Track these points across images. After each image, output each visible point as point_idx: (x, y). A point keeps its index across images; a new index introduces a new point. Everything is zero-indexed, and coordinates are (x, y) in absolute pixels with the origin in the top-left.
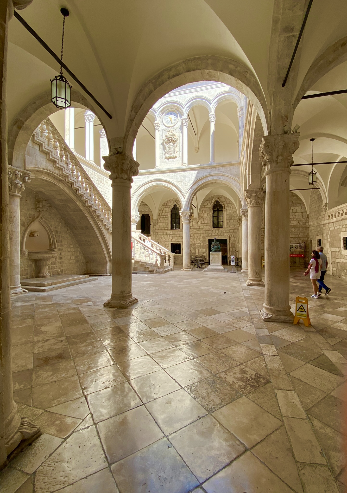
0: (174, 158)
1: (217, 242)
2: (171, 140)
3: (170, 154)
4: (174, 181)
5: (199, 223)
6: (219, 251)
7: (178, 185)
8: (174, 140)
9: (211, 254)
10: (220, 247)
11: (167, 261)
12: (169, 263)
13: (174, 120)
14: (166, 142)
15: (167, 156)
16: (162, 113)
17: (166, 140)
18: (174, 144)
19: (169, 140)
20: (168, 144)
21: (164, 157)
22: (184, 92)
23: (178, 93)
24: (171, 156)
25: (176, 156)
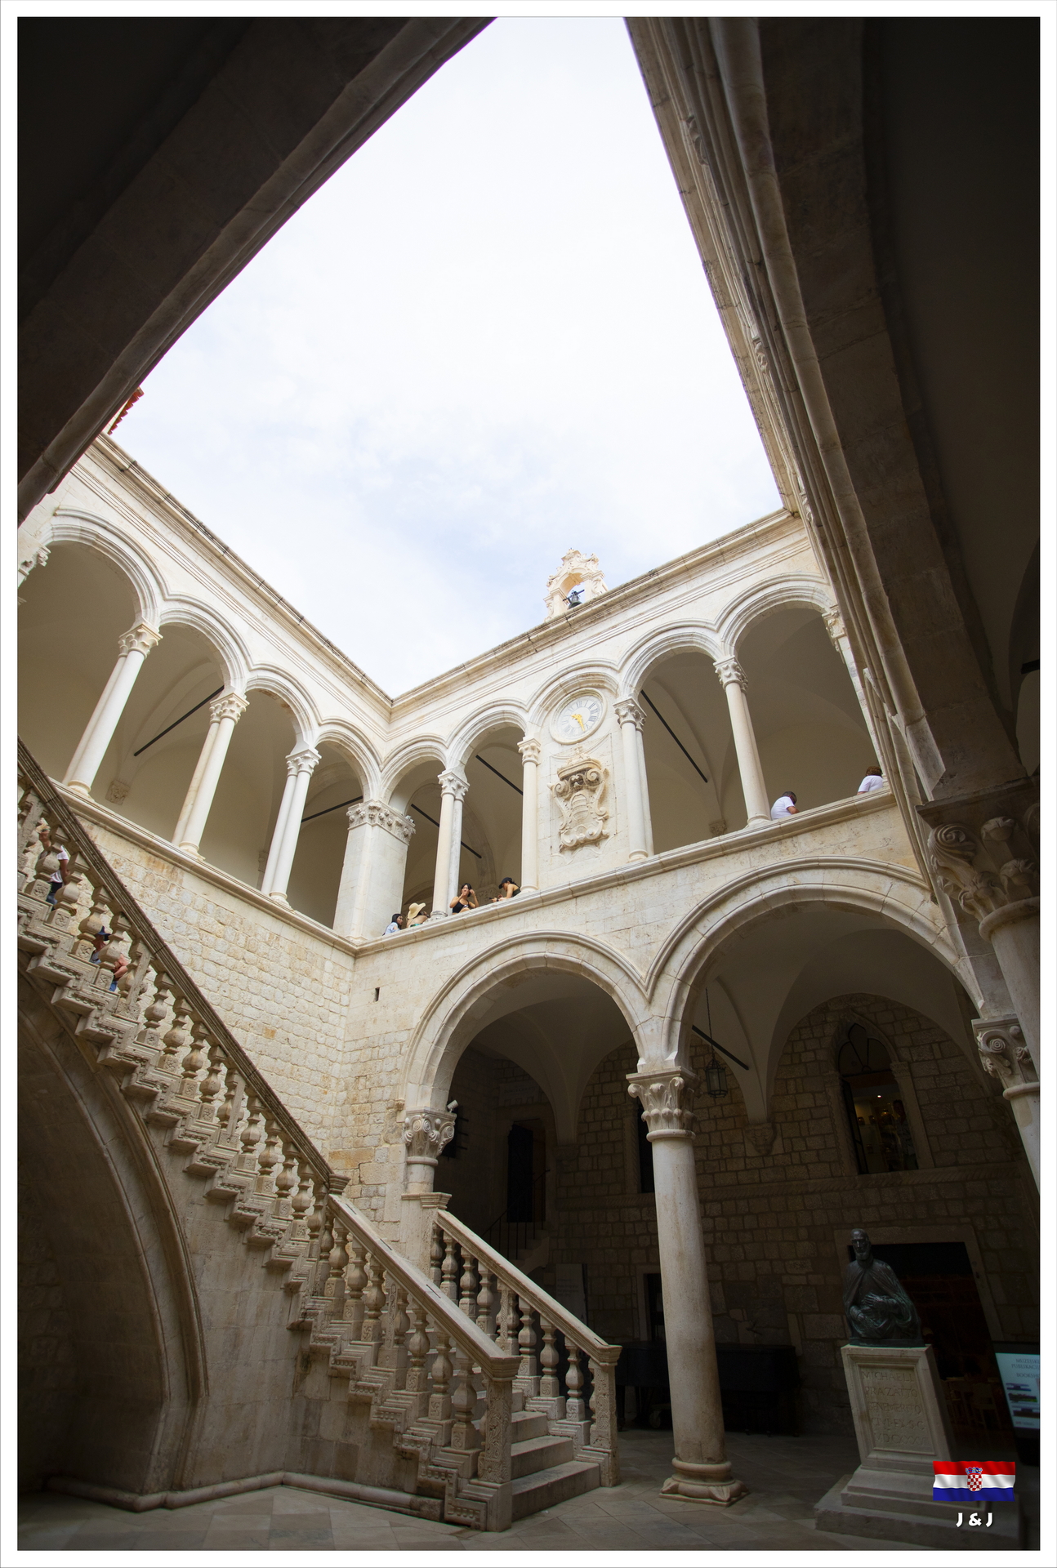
0: (596, 841)
1: (879, 1265)
2: (579, 781)
3: (582, 829)
4: (593, 933)
5: (778, 1148)
6: (907, 1337)
7: (616, 947)
8: (590, 776)
9: (854, 1358)
10: (901, 1298)
11: (573, 1402)
12: (588, 1413)
13: (591, 719)
14: (560, 791)
15: (567, 840)
16: (548, 709)
17: (559, 786)
18: (594, 791)
19: (572, 783)
20: (568, 799)
21: (556, 848)
22: (615, 631)
23: (597, 639)
24: (581, 836)
25: (601, 834)
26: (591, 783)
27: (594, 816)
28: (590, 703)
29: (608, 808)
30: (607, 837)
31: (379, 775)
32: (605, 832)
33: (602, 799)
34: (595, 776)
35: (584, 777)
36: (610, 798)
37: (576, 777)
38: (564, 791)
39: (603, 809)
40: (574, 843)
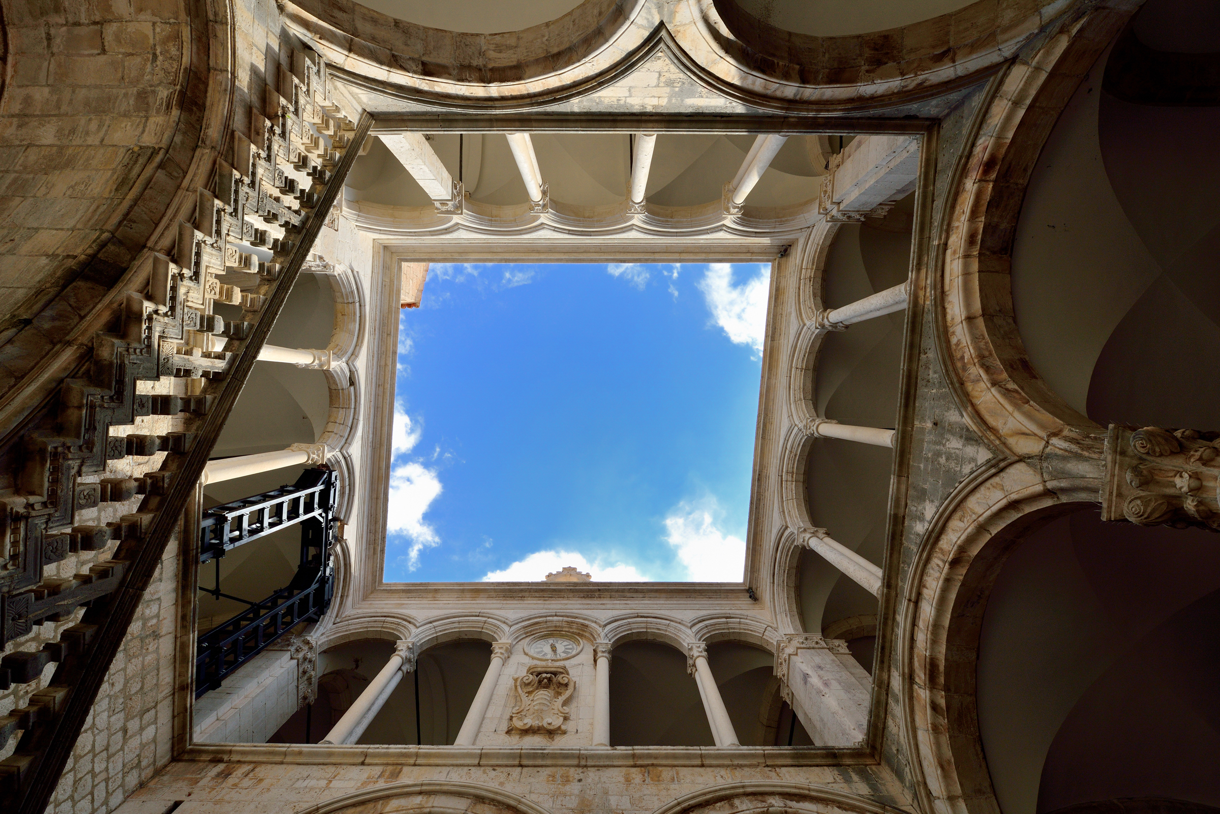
2: (548, 681)
3: (540, 719)
8: (560, 678)
13: (564, 652)
14: (527, 682)
15: (518, 724)
16: (528, 634)
17: (527, 678)
18: (559, 694)
19: (540, 682)
20: (529, 693)
21: (504, 727)
22: (603, 607)
23: (586, 607)
24: (536, 723)
25: (559, 727)
26: (560, 685)
27: (556, 712)
28: (565, 643)
29: (571, 709)
30: (564, 733)
31: (330, 625)
32: (563, 727)
33: (566, 703)
34: (566, 681)
35: (555, 679)
36: (573, 705)
37: (549, 675)
38: (529, 684)
39: (566, 709)
40: (527, 727)
